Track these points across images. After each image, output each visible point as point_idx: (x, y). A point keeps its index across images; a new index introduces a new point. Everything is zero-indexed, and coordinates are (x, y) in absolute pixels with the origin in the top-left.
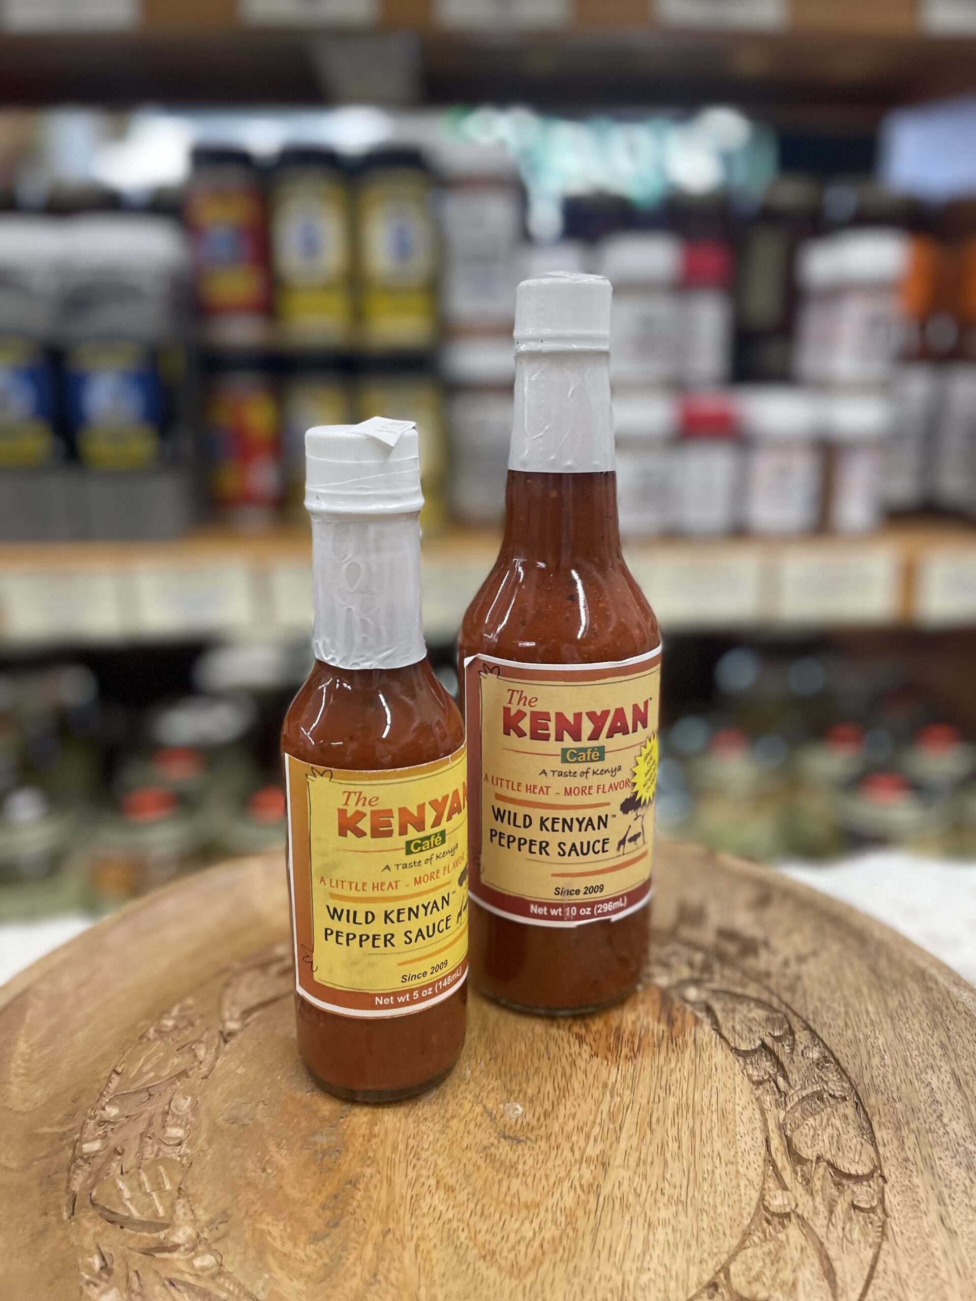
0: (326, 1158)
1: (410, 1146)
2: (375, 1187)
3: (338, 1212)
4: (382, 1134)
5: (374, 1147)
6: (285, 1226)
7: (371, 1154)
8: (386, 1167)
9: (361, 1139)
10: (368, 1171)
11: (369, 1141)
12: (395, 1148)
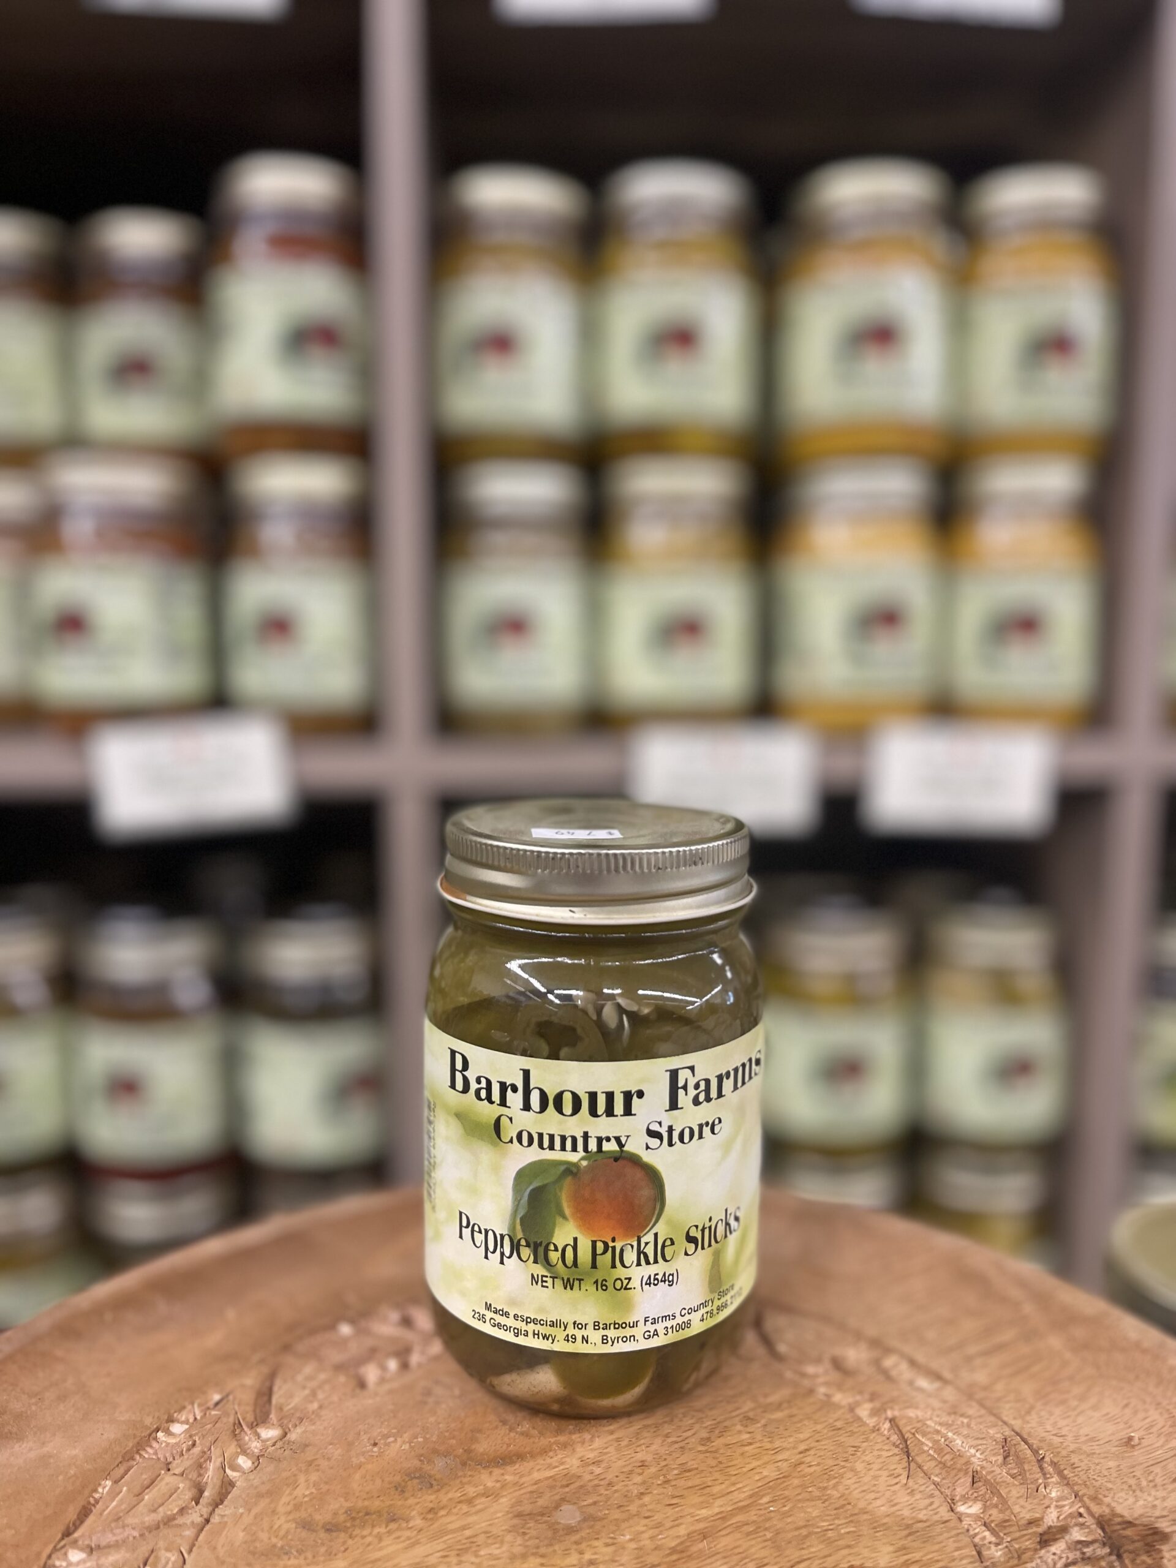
0: (416, 1481)
1: (474, 1540)
2: (398, 1538)
3: (348, 1524)
4: (479, 1507)
5: (455, 1511)
6: (312, 1493)
7: (442, 1513)
8: (432, 1532)
9: (460, 1495)
10: (418, 1522)
11: (460, 1502)
12: (464, 1528)
